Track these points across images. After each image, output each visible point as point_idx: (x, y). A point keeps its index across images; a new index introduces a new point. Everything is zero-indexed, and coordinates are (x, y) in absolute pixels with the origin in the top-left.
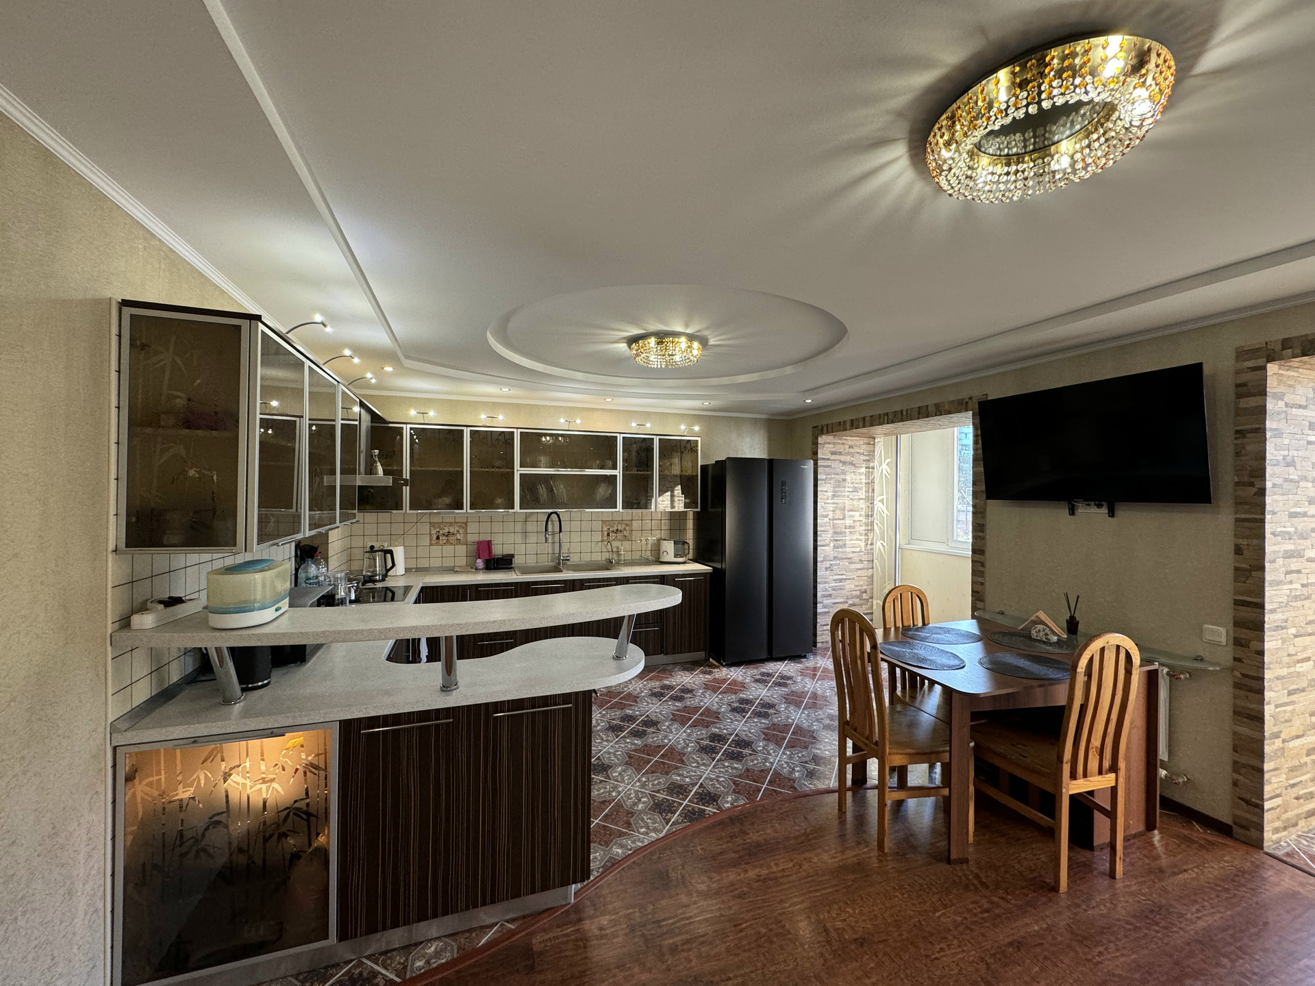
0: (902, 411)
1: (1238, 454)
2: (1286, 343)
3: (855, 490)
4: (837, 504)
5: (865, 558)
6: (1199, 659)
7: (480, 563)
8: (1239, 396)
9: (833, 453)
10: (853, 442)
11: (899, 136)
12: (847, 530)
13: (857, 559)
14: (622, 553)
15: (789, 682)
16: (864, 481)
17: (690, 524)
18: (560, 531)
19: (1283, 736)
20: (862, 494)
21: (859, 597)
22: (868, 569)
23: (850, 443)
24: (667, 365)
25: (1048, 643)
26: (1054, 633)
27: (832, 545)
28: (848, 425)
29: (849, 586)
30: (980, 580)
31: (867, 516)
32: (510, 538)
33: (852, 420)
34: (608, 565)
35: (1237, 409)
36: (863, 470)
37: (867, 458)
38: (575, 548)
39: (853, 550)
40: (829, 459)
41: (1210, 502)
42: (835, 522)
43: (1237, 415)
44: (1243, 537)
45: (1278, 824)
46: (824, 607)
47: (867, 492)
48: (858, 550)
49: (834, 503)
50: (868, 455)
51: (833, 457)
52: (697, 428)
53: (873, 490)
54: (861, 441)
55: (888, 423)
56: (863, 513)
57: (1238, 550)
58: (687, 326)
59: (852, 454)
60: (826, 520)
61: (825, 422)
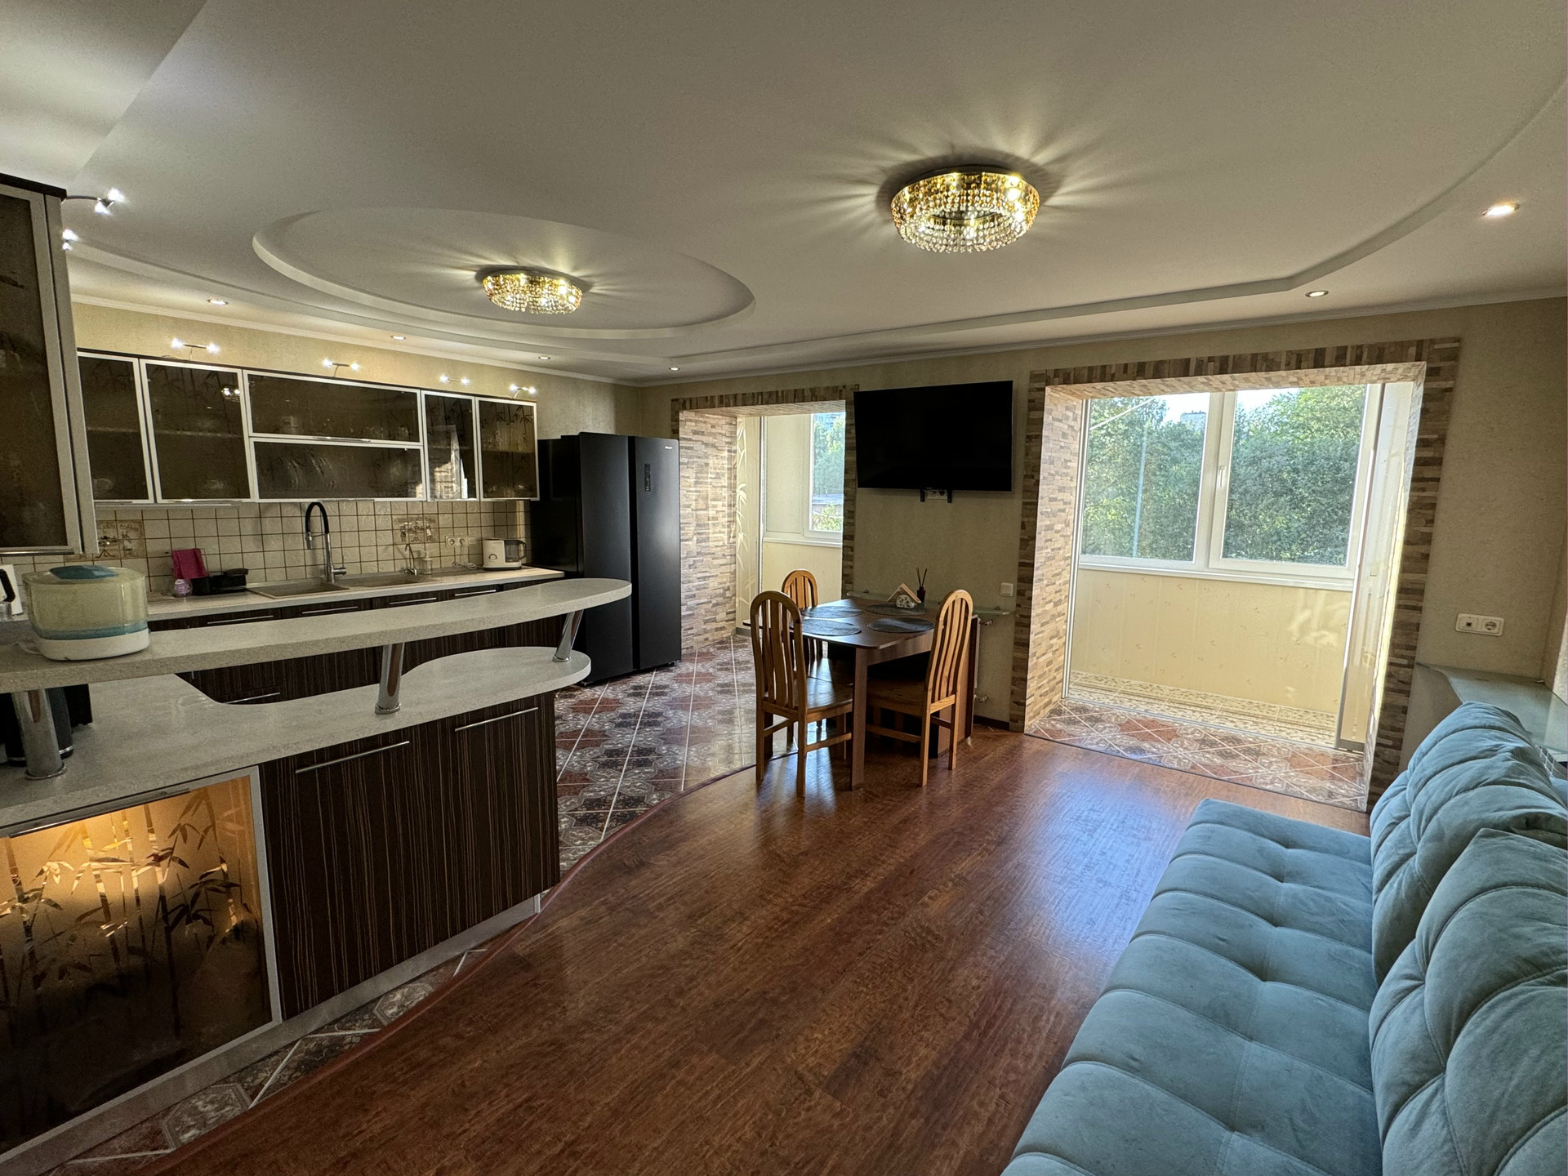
0: (777, 392)
1: (1027, 454)
2: (1056, 372)
3: (718, 477)
4: (699, 492)
5: (728, 552)
6: (998, 609)
7: (181, 585)
8: (1030, 409)
9: (695, 433)
10: (715, 419)
11: (876, 181)
12: (710, 522)
13: (720, 554)
14: (428, 559)
15: (666, 690)
16: (726, 466)
17: (521, 518)
18: (327, 531)
19: (1037, 655)
20: (725, 482)
21: (723, 595)
22: (730, 564)
23: (713, 422)
24: (527, 308)
25: (908, 609)
26: (913, 600)
27: (695, 539)
28: (717, 401)
29: (713, 584)
30: (850, 563)
31: (730, 506)
32: (233, 545)
33: (721, 396)
34: (408, 577)
35: (1028, 419)
36: (726, 454)
37: (729, 440)
38: (351, 555)
39: (716, 544)
40: (690, 440)
41: (1010, 490)
42: (698, 512)
43: (1028, 424)
44: (1027, 516)
45: (1032, 714)
46: (688, 609)
47: (729, 478)
48: (721, 543)
49: (696, 491)
50: (731, 437)
51: (695, 437)
52: (532, 390)
53: (735, 477)
54: (723, 420)
55: (762, 404)
56: (726, 503)
57: (1023, 526)
58: (575, 268)
59: (714, 435)
60: (689, 510)
61: (687, 396)
